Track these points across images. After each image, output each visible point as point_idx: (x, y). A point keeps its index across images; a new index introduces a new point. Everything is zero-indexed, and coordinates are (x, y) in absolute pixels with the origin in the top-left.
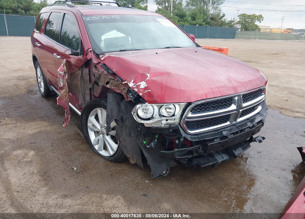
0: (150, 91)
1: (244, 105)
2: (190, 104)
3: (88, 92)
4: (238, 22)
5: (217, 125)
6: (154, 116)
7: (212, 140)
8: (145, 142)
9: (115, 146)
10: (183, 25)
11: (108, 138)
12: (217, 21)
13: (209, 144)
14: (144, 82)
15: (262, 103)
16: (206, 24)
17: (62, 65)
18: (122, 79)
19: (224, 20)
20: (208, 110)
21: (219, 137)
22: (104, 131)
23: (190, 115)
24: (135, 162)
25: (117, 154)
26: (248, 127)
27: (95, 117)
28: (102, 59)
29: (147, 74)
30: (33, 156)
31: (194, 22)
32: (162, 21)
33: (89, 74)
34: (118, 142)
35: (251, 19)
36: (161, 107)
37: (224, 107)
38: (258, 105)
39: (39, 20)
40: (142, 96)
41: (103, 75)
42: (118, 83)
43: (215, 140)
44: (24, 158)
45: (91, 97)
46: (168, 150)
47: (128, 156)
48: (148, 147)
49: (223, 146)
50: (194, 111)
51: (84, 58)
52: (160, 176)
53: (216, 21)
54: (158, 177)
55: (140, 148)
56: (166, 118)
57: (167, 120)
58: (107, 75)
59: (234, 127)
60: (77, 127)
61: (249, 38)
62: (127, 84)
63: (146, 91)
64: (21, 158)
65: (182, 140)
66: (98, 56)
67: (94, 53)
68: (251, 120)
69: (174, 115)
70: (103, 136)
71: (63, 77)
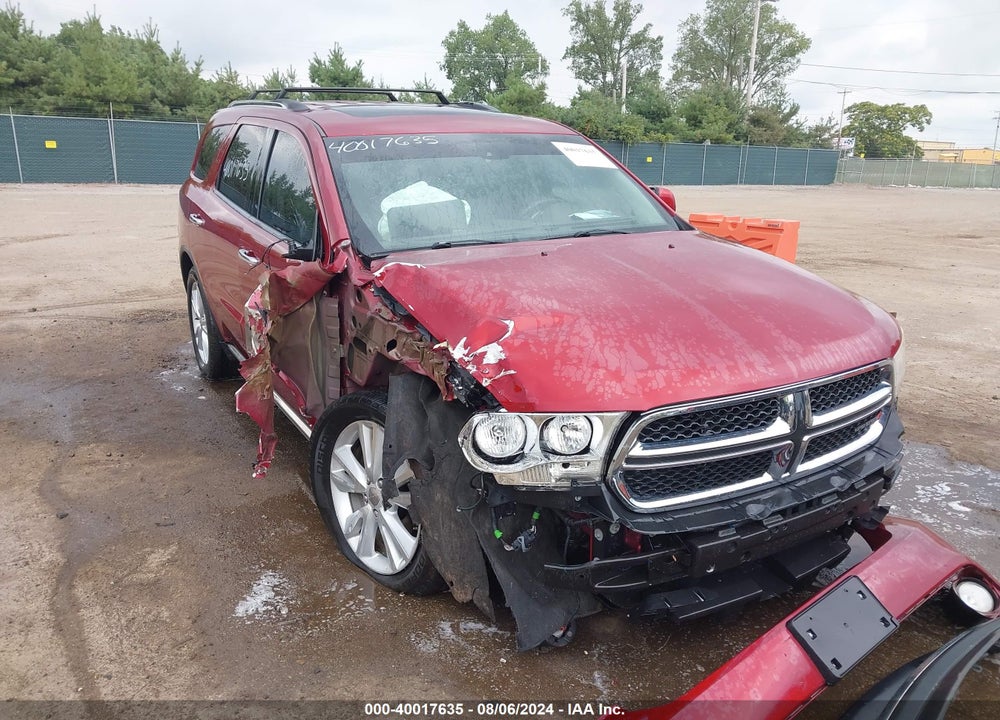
0: (512, 372)
1: (817, 420)
2: (635, 415)
3: (334, 369)
4: (844, 130)
5: (729, 483)
6: (526, 450)
7: (712, 534)
8: (498, 534)
9: (409, 543)
10: (662, 144)
11: (390, 517)
12: (773, 129)
13: (700, 547)
14: (495, 344)
15: (885, 412)
16: (736, 138)
17: (259, 288)
18: (432, 336)
19: (795, 126)
20: (696, 436)
21: (732, 523)
22: (378, 492)
23: (638, 451)
24: (469, 597)
25: (413, 570)
26: (834, 492)
27: (353, 449)
28: (377, 274)
29: (507, 322)
30: (163, 565)
31: (698, 132)
32: (572, 150)
33: (341, 316)
34: (416, 531)
35: (889, 119)
36: (546, 424)
37: (737, 430)
38: (869, 418)
39: (207, 140)
40: (489, 389)
41: (380, 322)
42: (421, 344)
43: (720, 532)
44: (135, 571)
45: (343, 386)
46: (569, 562)
47: (449, 577)
48: (508, 548)
49: (748, 554)
50: (649, 436)
51: (324, 270)
52: (544, 644)
53: (769, 127)
54: (539, 647)
55: (484, 554)
56: (563, 459)
57: (565, 465)
58: (391, 321)
59: (787, 490)
60: (300, 475)
61: (884, 183)
62: (446, 349)
63: (502, 374)
64: (125, 572)
65: (614, 530)
66: (366, 262)
67: (357, 252)
68: (846, 468)
69: (586, 450)
70: (375, 510)
71: (260, 328)
